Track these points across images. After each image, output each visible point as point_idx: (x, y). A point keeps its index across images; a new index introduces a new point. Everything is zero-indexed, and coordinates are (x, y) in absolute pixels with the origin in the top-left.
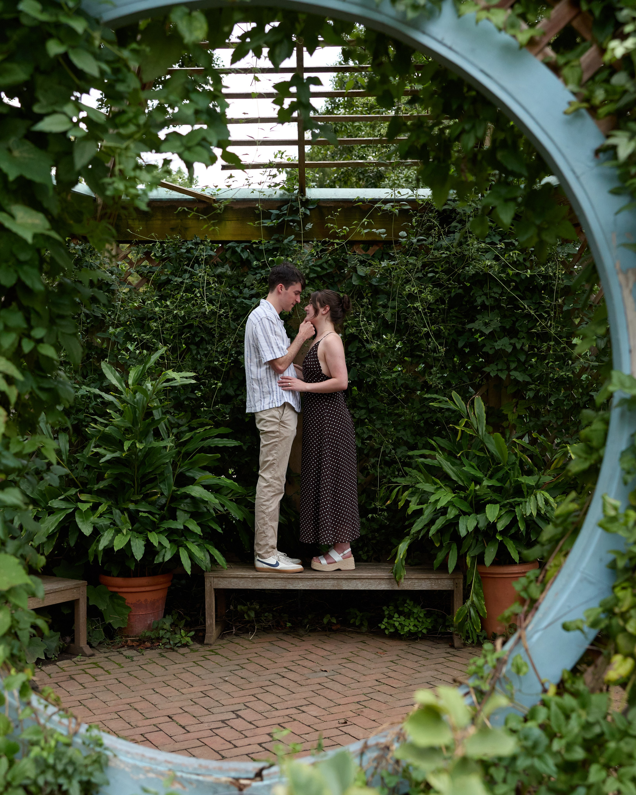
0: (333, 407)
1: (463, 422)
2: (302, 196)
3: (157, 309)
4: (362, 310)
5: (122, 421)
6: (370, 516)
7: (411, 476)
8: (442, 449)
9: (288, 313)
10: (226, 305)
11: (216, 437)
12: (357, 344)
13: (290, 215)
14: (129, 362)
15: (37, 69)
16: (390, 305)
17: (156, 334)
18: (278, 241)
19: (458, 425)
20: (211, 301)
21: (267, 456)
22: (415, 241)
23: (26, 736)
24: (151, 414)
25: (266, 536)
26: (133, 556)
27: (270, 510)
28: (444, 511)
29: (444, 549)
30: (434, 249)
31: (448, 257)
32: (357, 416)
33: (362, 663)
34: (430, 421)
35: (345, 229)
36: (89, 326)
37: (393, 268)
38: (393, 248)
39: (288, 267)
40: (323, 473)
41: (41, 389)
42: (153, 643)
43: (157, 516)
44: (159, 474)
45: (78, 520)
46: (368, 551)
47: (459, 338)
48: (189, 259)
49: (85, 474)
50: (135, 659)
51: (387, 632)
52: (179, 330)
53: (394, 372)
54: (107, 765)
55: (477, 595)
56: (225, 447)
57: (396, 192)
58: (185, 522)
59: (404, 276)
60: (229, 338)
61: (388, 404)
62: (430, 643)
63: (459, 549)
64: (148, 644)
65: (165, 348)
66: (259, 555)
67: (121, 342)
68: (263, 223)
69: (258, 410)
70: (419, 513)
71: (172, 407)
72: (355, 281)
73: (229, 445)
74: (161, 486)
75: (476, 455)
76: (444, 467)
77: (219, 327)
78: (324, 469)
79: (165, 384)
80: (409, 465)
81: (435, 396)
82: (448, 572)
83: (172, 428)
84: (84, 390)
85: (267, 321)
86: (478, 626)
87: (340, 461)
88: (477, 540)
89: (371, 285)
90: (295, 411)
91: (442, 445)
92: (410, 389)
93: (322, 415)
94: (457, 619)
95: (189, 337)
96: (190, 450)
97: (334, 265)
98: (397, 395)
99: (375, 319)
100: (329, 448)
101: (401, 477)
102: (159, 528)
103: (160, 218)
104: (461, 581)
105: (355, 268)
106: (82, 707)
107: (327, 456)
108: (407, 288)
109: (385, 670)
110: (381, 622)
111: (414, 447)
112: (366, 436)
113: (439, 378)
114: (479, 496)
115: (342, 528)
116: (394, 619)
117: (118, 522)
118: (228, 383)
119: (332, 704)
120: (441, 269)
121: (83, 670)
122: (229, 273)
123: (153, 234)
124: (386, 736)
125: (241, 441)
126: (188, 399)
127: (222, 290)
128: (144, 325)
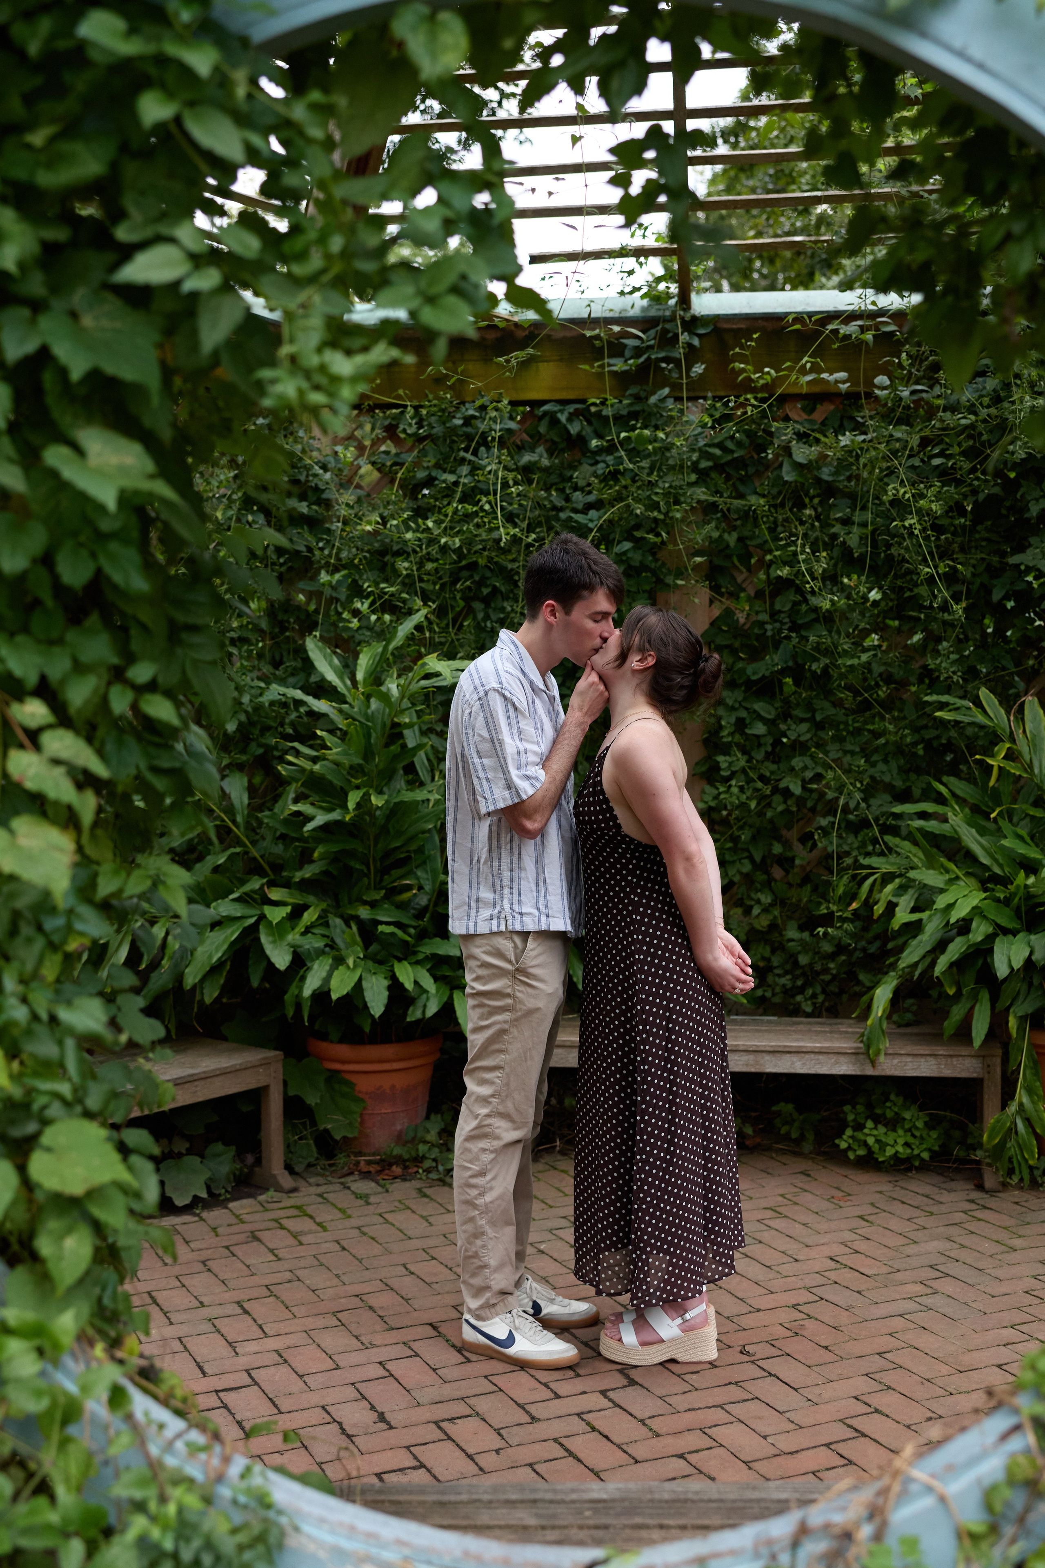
1: (1002, 750)
2: (685, 310)
3: (409, 536)
4: (801, 530)
5: (345, 753)
6: (820, 930)
7: (898, 854)
8: (962, 801)
10: (540, 524)
12: (792, 596)
13: (661, 347)
14: (358, 637)
15: (124, 148)
16: (856, 519)
17: (408, 584)
18: (637, 398)
19: (992, 756)
20: (510, 518)
22: (906, 393)
23: (123, 1490)
24: (401, 736)
25: (484, 1266)
26: (366, 1007)
28: (964, 926)
29: (964, 999)
30: (945, 410)
31: (973, 426)
32: (792, 735)
33: (802, 1218)
34: (935, 744)
35: (769, 374)
36: (283, 569)
37: (861, 449)
38: (862, 407)
41: (156, 770)
42: (406, 1168)
43: (412, 931)
44: (415, 852)
45: (264, 939)
46: (814, 996)
47: (995, 582)
48: (469, 438)
49: (279, 849)
50: (372, 1199)
51: (851, 1155)
52: (451, 574)
53: (865, 650)
54: (280, 1546)
55: (1030, 1091)
59: (884, 464)
61: (854, 713)
62: (937, 1179)
63: (994, 1000)
64: (397, 1170)
65: (426, 610)
67: (343, 598)
68: (609, 365)
70: (914, 929)
71: (440, 720)
72: (788, 473)
74: (419, 873)
75: (1027, 815)
76: (964, 838)
79: (422, 683)
80: (894, 831)
81: (944, 698)
82: (972, 1045)
84: (276, 691)
86: (1032, 1153)
88: (1030, 984)
89: (819, 481)
91: (959, 792)
92: (895, 682)
94: (991, 1138)
95: (469, 588)
97: (746, 441)
98: (872, 695)
99: (827, 547)
101: (880, 855)
102: (415, 953)
104: (998, 1061)
105: (790, 447)
106: (272, 1299)
108: (892, 487)
109: (848, 1236)
110: (840, 1134)
111: (904, 797)
112: (809, 774)
113: (954, 662)
114: (1034, 896)
116: (866, 1131)
117: (339, 941)
119: (745, 1309)
120: (958, 449)
121: (276, 1221)
122: (545, 462)
123: (401, 392)
124: (844, 1509)
127: (531, 495)
128: (385, 564)
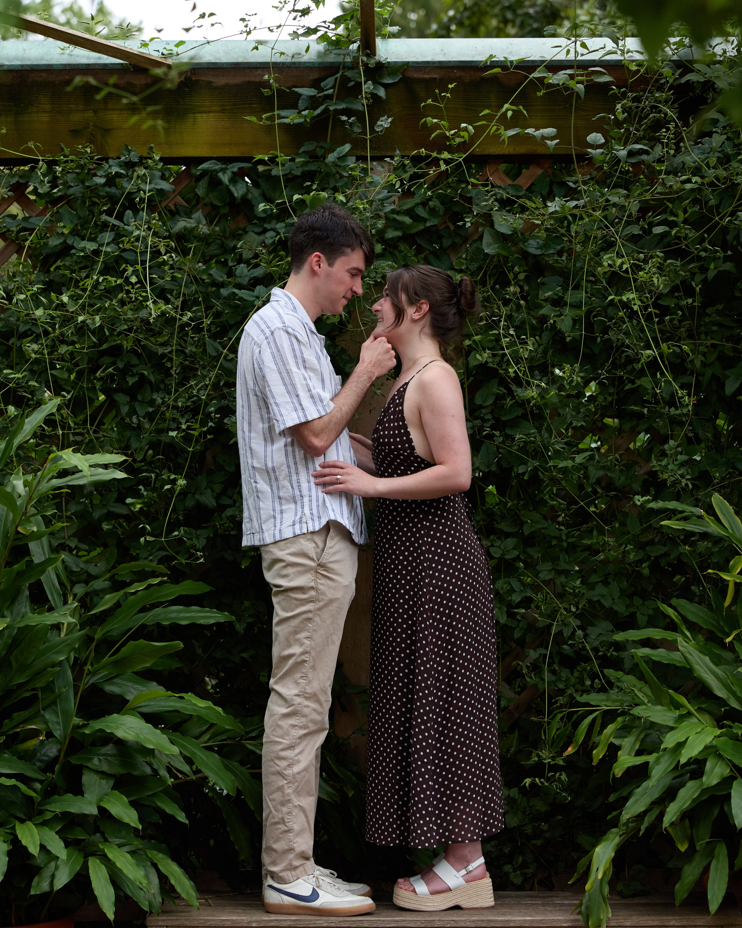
0: (443, 532)
1: (737, 563)
2: (368, 56)
3: (39, 312)
4: (504, 311)
6: (528, 781)
7: (621, 689)
8: (692, 627)
9: (336, 320)
10: (196, 302)
11: (175, 602)
12: (496, 389)
13: (340, 98)
16: (568, 298)
17: (38, 370)
18: (313, 156)
19: (727, 570)
20: (161, 294)
21: (289, 646)
22: (623, 153)
24: (23, 551)
25: (289, 831)
27: (296, 769)
28: (696, 768)
29: (697, 858)
30: (667, 173)
31: (699, 190)
32: (496, 553)
34: (663, 563)
35: (465, 129)
37: (574, 216)
38: (574, 171)
39: (334, 214)
40: (419, 683)
43: (38, 786)
44: (43, 689)
46: (524, 865)
47: (728, 372)
48: (113, 200)
52: (90, 360)
53: (580, 452)
56: (193, 626)
57: (578, 43)
58: (101, 800)
59: (599, 233)
60: (204, 377)
61: (567, 525)
65: (58, 401)
66: (273, 875)
68: (280, 117)
69: (269, 540)
70: (639, 774)
71: (74, 535)
72: (489, 245)
73: (202, 622)
74: (47, 716)
76: (696, 667)
77: (181, 352)
78: (421, 673)
79: (56, 482)
80: (617, 664)
81: (672, 505)
82: (708, 912)
83: (73, 584)
85: (284, 336)
87: (455, 654)
89: (525, 254)
90: (352, 542)
91: (691, 617)
92: (616, 490)
93: (416, 550)
95: (111, 375)
96: (114, 633)
97: (441, 209)
98: (588, 505)
99: (535, 331)
100: (432, 626)
101: (599, 691)
102: (41, 813)
103: (48, 107)
105: (490, 215)
107: (427, 645)
108: (607, 259)
111: (627, 623)
112: (516, 598)
113: (682, 465)
115: (457, 809)
118: (202, 480)
120: (681, 217)
122: (204, 229)
123: (31, 144)
125: (231, 613)
126: (110, 516)
127: (186, 268)
128: (10, 348)
